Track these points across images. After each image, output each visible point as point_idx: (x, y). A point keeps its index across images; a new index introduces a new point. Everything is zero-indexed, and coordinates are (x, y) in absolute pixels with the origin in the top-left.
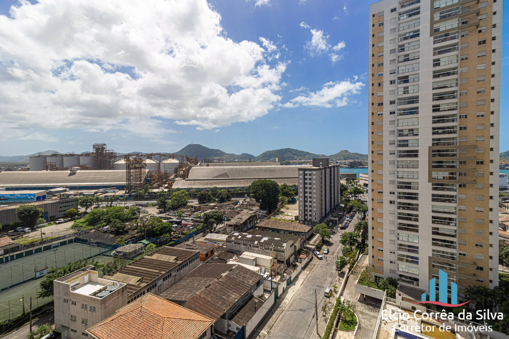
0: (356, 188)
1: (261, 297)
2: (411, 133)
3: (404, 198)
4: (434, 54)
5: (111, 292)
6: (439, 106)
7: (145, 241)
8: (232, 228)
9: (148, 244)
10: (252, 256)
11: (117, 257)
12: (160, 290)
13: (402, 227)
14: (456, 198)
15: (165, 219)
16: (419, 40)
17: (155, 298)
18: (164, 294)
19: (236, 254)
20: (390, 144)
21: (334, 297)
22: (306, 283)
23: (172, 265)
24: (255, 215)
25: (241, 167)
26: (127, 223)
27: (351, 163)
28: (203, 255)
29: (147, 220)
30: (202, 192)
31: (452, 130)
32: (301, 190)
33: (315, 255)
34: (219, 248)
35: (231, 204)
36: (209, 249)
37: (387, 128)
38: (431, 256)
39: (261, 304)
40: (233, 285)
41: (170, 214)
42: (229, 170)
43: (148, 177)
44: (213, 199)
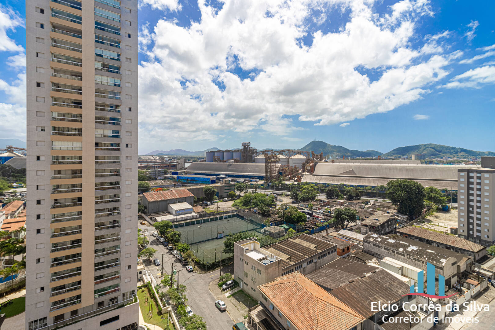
5: (271, 262)
7: (285, 226)
8: (368, 228)
9: (289, 229)
10: (397, 264)
11: (266, 234)
12: (305, 272)
15: (299, 209)
17: (303, 277)
18: (310, 276)
19: (376, 257)
23: (313, 252)
24: (393, 219)
28: (339, 249)
30: (329, 188)
32: (462, 197)
34: (354, 246)
35: (360, 203)
40: (379, 289)
41: (301, 205)
42: (356, 167)
43: (281, 170)
44: (341, 196)
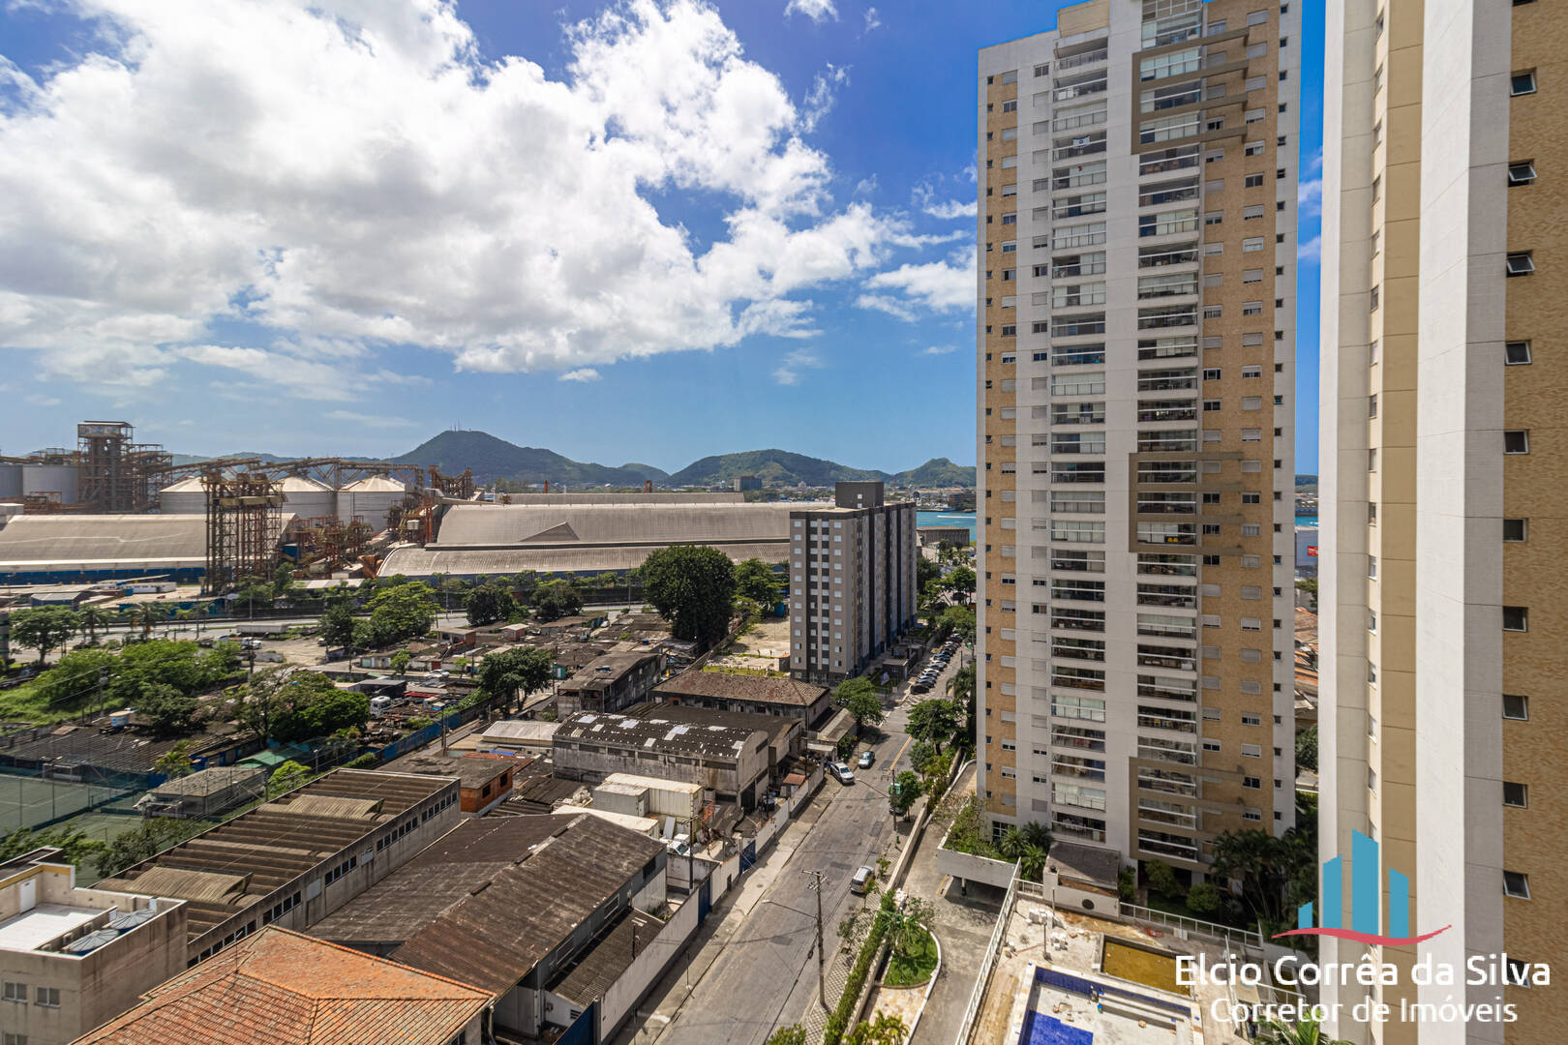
0: (964, 571)
1: (659, 910)
2: (1087, 415)
3: (1069, 596)
4: (1142, 203)
5: (122, 931)
6: (1153, 343)
7: (268, 757)
8: (577, 699)
9: (280, 765)
10: (636, 787)
11: (160, 813)
12: (314, 914)
13: (1066, 680)
14: (1195, 594)
15: (347, 681)
16: (1105, 161)
17: (292, 940)
18: (328, 925)
19: (586, 782)
20: (1034, 444)
21: (877, 891)
22: (798, 859)
23: (360, 830)
24: (654, 659)
25: (617, 506)
26: (201, 698)
27: (957, 496)
28: (471, 790)
29: (279, 684)
30: (481, 589)
31: (1186, 409)
32: (798, 579)
33: (832, 773)
34: (530, 766)
35: (578, 625)
36: (495, 770)
37: (1027, 398)
38: (1136, 755)
39: (653, 930)
40: (565, 880)
41: (366, 662)
42: (577, 515)
43: (292, 538)
44: (521, 611)
